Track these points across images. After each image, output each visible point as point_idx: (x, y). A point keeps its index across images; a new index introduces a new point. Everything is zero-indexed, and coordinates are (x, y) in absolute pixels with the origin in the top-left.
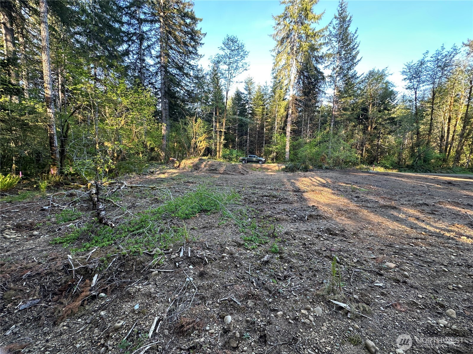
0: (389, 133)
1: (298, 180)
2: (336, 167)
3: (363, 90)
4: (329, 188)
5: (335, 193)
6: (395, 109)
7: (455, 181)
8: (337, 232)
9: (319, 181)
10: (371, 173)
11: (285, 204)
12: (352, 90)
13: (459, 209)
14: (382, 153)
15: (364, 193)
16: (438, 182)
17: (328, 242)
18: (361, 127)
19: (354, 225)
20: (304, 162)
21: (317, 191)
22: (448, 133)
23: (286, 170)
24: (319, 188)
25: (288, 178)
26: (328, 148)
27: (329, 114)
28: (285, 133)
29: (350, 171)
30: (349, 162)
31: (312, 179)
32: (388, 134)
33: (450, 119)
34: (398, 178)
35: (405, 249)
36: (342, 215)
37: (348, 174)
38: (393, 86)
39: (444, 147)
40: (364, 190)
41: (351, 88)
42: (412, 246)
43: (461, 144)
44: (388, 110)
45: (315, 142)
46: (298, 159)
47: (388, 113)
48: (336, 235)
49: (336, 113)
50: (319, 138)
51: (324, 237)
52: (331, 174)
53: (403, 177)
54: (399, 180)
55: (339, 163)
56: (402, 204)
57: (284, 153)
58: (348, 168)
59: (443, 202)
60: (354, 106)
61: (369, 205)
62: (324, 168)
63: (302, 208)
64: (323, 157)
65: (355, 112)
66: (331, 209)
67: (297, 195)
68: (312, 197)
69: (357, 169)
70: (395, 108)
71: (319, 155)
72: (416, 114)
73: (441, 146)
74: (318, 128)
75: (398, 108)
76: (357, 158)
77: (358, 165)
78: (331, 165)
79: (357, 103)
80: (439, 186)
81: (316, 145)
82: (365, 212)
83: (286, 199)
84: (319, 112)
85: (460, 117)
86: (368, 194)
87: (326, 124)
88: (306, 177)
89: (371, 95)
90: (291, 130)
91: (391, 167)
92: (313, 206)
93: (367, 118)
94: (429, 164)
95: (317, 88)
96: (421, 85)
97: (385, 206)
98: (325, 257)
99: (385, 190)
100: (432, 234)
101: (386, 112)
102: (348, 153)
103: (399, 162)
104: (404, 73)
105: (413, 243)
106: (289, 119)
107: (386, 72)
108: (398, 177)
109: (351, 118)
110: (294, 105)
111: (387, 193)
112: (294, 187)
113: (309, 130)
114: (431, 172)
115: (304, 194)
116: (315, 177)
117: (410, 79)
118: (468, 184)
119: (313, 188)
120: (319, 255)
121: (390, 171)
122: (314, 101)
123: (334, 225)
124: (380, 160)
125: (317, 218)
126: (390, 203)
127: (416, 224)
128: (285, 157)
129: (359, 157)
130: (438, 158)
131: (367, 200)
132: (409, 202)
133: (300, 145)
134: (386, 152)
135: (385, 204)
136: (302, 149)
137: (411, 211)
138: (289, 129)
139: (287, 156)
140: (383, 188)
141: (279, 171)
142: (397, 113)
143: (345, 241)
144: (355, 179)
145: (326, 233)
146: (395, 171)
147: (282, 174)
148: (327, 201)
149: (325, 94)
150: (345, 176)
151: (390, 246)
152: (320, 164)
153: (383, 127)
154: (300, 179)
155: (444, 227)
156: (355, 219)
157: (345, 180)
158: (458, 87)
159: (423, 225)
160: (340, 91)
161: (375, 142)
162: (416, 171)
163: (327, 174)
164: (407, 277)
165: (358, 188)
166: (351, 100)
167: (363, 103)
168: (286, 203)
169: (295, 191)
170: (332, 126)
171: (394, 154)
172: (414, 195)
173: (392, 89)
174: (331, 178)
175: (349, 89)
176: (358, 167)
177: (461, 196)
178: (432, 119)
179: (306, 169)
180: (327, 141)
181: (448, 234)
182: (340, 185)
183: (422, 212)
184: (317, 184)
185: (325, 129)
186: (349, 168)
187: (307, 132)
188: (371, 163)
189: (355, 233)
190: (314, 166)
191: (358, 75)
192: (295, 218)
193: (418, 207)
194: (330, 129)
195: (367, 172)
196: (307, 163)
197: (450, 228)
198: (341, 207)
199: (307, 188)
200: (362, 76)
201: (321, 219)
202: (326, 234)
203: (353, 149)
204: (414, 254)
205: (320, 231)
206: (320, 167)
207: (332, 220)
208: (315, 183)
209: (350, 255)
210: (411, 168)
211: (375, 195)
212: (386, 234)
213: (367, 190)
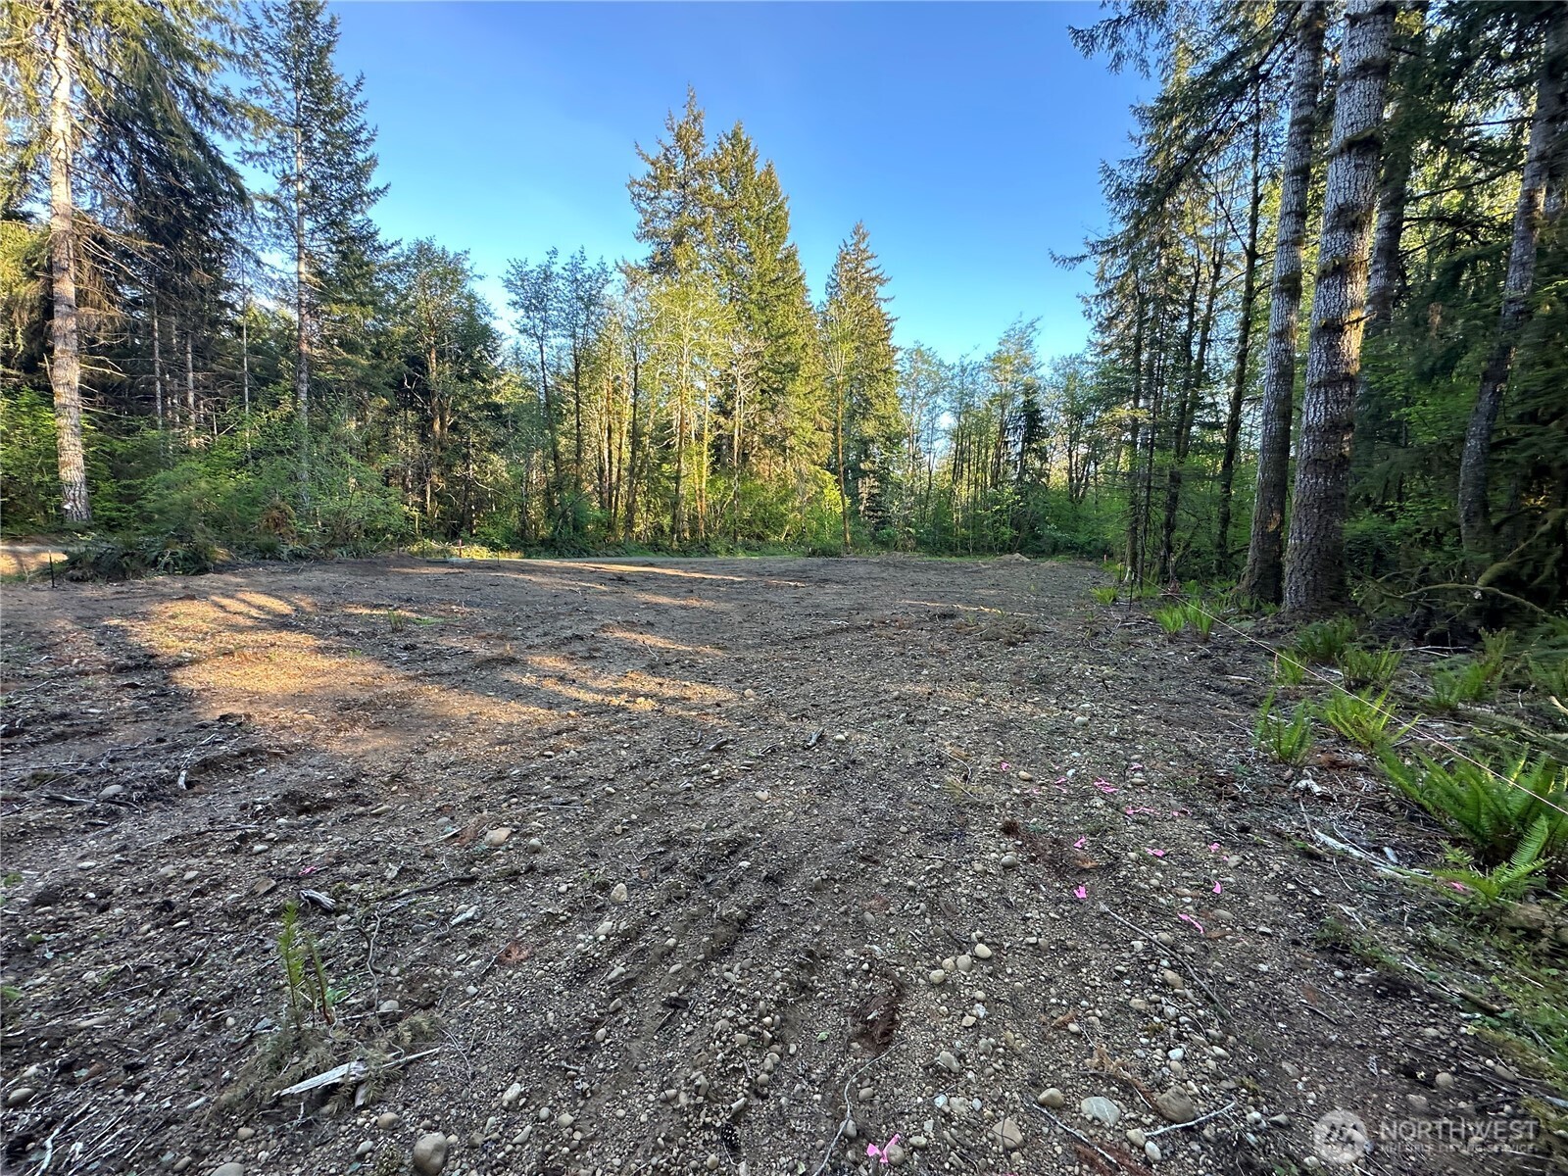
0: (491, 450)
1: (146, 617)
2: (335, 551)
3: (405, 298)
4: (305, 630)
5: (328, 648)
6: (501, 383)
7: (630, 574)
8: (329, 795)
9: (260, 608)
10: (453, 565)
11: (47, 748)
12: (366, 285)
13: (634, 636)
14: (481, 503)
15: (430, 630)
16: (602, 578)
17: (291, 847)
18: (411, 416)
19: (396, 748)
20: (182, 534)
21: (248, 652)
22: (610, 463)
23: (75, 571)
24: (260, 636)
25: (81, 613)
26: (293, 478)
27: (287, 348)
28: (46, 391)
29: (387, 563)
30: (385, 530)
31: (225, 602)
32: (489, 450)
33: (610, 431)
34: (521, 576)
35: (533, 773)
36: (354, 722)
37: (383, 573)
38: (488, 313)
39: (606, 495)
40: (431, 620)
41: (363, 275)
42: (550, 757)
43: (632, 492)
44: (484, 381)
45: (232, 447)
46: (148, 520)
47: (484, 390)
48: (326, 805)
49: (316, 352)
50: (249, 437)
51: (271, 835)
52: (316, 576)
53: (532, 570)
54: (523, 581)
55: (348, 537)
56: (530, 647)
57: (57, 489)
58: (381, 553)
59: (608, 626)
60: (379, 343)
61: (445, 667)
62: (284, 556)
63: (160, 740)
64: (275, 513)
65: (386, 366)
66: (311, 712)
67: (134, 686)
68: (224, 682)
69: (413, 555)
70: (499, 377)
71: (254, 502)
72: (548, 405)
73: (601, 493)
74: (242, 393)
75: (506, 379)
76: (408, 519)
77: (416, 541)
78: (315, 543)
79: (386, 333)
80: (603, 588)
81: (240, 465)
82: (433, 691)
83: (63, 716)
84: (238, 329)
85: (625, 429)
86: (441, 632)
87: (276, 383)
88: (192, 598)
89: (431, 322)
90: (83, 380)
91: (506, 546)
92: (223, 718)
93: (427, 393)
94: (584, 535)
95: (214, 225)
96: (550, 333)
97: (489, 661)
98: (274, 915)
99: (490, 613)
100: (588, 710)
101: (479, 385)
102: (378, 503)
103: (523, 531)
104: (509, 284)
105: (551, 749)
106: (63, 323)
107: (467, 265)
108: (523, 572)
109: (374, 380)
110: (87, 264)
111: (495, 621)
112: (118, 648)
113: (197, 399)
114: (589, 555)
115: (178, 674)
116: (240, 595)
117: (527, 309)
118: (648, 578)
119: (228, 639)
120: (244, 920)
121: (503, 557)
122: (206, 279)
123: (320, 769)
124: (478, 525)
125: (240, 767)
126: (500, 651)
127: (558, 694)
128: (58, 508)
129: (416, 513)
130: (599, 520)
131: (440, 652)
132: (545, 639)
133: (152, 459)
134: (491, 501)
135: (488, 654)
136: (162, 474)
137: (551, 662)
138: (68, 372)
139: (75, 503)
140: (485, 607)
141: (20, 578)
142: (506, 393)
143: (361, 815)
144: (404, 589)
145: (283, 815)
146: (515, 557)
147: (45, 594)
148: (294, 685)
149: (258, 262)
150: (370, 579)
151: (500, 776)
152: (265, 539)
153: (476, 427)
154: (157, 608)
155: (611, 684)
156: (401, 726)
157: (369, 595)
158: (616, 361)
159: (572, 692)
160: (321, 274)
161: (458, 471)
162: (561, 555)
163: (301, 579)
164: (536, 851)
165: (414, 615)
166: (365, 318)
167: (407, 339)
168: (61, 737)
169: (122, 670)
170: (303, 397)
171: (509, 508)
172: (555, 617)
173: (487, 319)
174: (318, 590)
175: (356, 277)
176: (415, 548)
177: (636, 608)
178: (579, 425)
179: (196, 564)
180: (290, 453)
181: (615, 701)
182: (351, 615)
183: (571, 658)
184: (249, 623)
185: (276, 404)
186: (387, 553)
187: (184, 402)
188: (453, 535)
189: (398, 776)
190: (240, 547)
191: (381, 239)
192: (111, 800)
193: (563, 648)
194: (295, 405)
195: (444, 563)
196: (199, 538)
197: (620, 685)
198: (353, 693)
199: (199, 646)
200: (396, 250)
201: (259, 763)
202: (282, 820)
203: (391, 490)
204: (554, 778)
205: (255, 816)
206: (267, 554)
207: (313, 753)
208: (241, 620)
209: (375, 863)
210: (550, 547)
211: (462, 633)
212: (490, 745)
213: (440, 620)
